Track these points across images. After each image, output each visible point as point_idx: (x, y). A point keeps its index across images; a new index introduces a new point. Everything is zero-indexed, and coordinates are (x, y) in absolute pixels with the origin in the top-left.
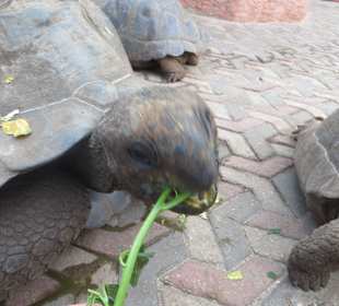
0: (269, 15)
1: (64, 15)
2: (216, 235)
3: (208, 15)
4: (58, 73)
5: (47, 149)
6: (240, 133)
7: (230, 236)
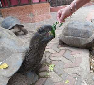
0: (43, 19)
1: (3, 34)
2: (58, 74)
3: (29, 23)
4: (8, 48)
5: (15, 68)
6: (50, 48)
7: (61, 73)
